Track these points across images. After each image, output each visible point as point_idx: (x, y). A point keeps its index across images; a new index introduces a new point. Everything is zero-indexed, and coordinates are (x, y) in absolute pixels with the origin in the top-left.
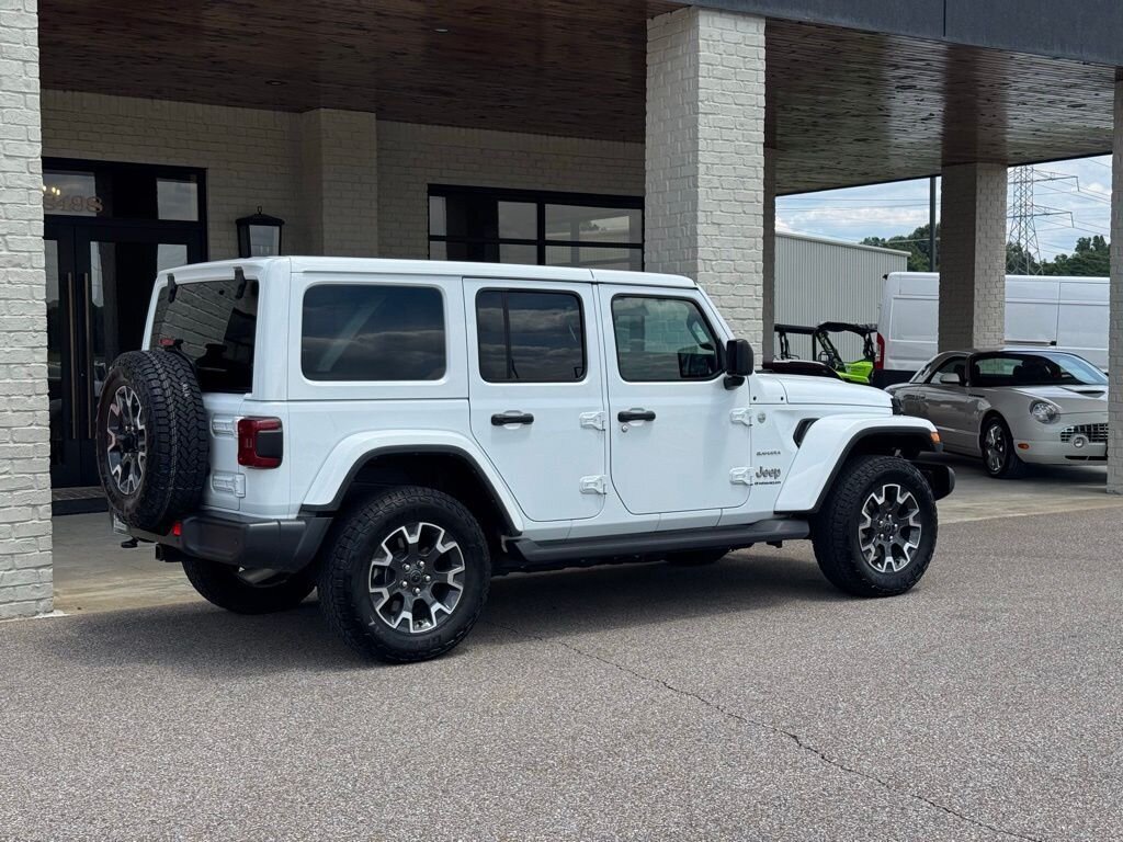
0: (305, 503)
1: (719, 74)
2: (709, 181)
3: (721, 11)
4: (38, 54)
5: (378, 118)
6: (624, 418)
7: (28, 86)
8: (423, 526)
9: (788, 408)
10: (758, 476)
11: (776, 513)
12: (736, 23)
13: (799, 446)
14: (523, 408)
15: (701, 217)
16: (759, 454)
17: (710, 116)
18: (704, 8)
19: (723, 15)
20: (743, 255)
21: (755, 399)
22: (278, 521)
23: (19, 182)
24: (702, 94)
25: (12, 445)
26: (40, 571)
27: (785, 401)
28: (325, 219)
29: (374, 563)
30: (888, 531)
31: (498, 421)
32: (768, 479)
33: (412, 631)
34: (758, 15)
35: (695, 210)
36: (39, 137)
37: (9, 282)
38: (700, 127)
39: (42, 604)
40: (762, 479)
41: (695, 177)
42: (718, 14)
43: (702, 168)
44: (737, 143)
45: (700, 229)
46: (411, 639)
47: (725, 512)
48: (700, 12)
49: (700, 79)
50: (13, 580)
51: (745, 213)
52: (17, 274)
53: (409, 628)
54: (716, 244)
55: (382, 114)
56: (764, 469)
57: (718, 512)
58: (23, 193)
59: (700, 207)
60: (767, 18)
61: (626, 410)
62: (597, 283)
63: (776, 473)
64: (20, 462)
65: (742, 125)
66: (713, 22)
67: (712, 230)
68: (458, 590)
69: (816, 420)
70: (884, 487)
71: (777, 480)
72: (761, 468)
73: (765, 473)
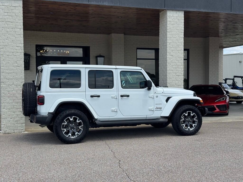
0: (49, 112)
1: (172, 24)
2: (170, 46)
3: (173, 10)
4: (23, 27)
5: (124, 35)
6: (122, 96)
8: (74, 117)
9: (164, 94)
10: (156, 109)
11: (161, 117)
12: (176, 13)
13: (167, 103)
14: (98, 94)
15: (168, 54)
16: (156, 104)
17: (170, 33)
18: (168, 10)
19: (173, 11)
20: (178, 62)
21: (155, 92)
22: (43, 115)
23: (19, 51)
24: (168, 28)
25: (17, 100)
26: (23, 124)
27: (163, 93)
28: (113, 56)
29: (63, 124)
30: (189, 121)
31: (92, 96)
32: (159, 109)
33: (71, 138)
34: (182, 11)
35: (167, 53)
36: (23, 43)
37: (17, 70)
38: (167, 35)
39: (23, 130)
40: (157, 109)
41: (167, 45)
42: (172, 11)
43: (168, 44)
44: (177, 38)
45: (168, 56)
46: (71, 139)
47: (147, 116)
48: (167, 11)
49: (167, 25)
50: (17, 126)
51: (179, 53)
52: (19, 68)
53: (70, 137)
54: (172, 60)
55: (125, 34)
57: (146, 116)
58: (20, 53)
59: (168, 52)
60: (184, 11)
61: (122, 94)
62: (117, 69)
63: (161, 108)
64: (19, 103)
65: (178, 34)
66: (171, 13)
67: (170, 57)
68: (82, 130)
69: (172, 97)
70: (187, 112)
71: (161, 110)
72: (157, 107)
73: (158, 108)
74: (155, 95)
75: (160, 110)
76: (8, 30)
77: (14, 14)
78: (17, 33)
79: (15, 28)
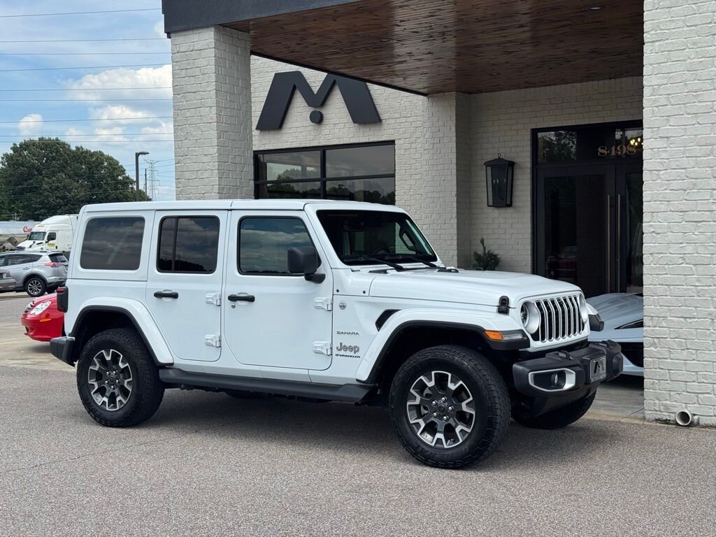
6: (233, 298)
7: (211, 119)
8: (113, 352)
9: (370, 299)
10: (338, 349)
11: (358, 380)
13: (379, 330)
14: (172, 289)
16: (338, 333)
21: (338, 291)
23: (209, 167)
27: (367, 294)
29: (91, 367)
30: (442, 412)
31: (159, 295)
32: (348, 353)
40: (342, 352)
43: (647, 91)
44: (689, 61)
46: (106, 413)
47: (311, 373)
51: (699, 123)
53: (106, 407)
56: (343, 345)
57: (306, 372)
61: (236, 293)
63: (355, 349)
67: (659, 143)
68: (130, 391)
69: (398, 310)
70: (433, 373)
71: (357, 354)
72: (341, 344)
73: (345, 348)
74: (337, 300)
75: (352, 354)
76: (188, 114)
77: (197, 71)
78: (205, 120)
79: (200, 107)
